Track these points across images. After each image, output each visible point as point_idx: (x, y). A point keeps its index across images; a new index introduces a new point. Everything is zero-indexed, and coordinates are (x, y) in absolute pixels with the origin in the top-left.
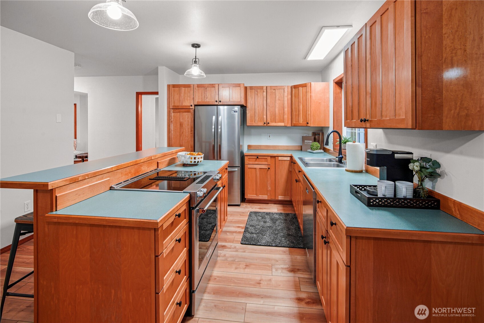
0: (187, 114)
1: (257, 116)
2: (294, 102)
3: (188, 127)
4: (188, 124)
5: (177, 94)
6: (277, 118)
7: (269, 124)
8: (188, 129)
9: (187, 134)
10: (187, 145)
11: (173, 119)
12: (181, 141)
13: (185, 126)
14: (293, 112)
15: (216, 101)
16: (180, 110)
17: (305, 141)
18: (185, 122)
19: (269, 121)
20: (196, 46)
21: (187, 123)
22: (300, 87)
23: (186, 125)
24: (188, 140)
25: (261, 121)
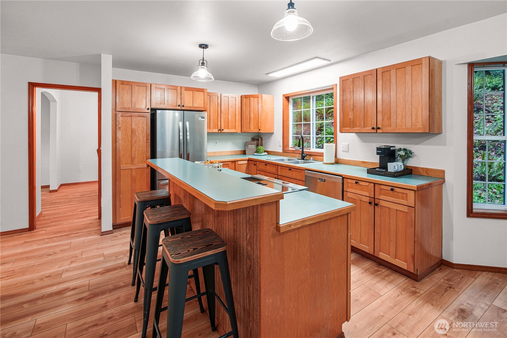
0: (141, 119)
1: (212, 123)
2: (245, 110)
3: (143, 134)
4: (143, 131)
5: (128, 93)
6: (230, 124)
7: (223, 131)
8: (143, 137)
9: (141, 143)
10: (141, 157)
11: (122, 125)
12: (133, 153)
13: (139, 134)
14: (244, 119)
15: (179, 106)
16: (132, 113)
17: (249, 146)
18: (138, 129)
19: (223, 127)
20: (204, 46)
21: (141, 130)
22: (252, 97)
23: (140, 132)
24: (143, 150)
25: (215, 127)
